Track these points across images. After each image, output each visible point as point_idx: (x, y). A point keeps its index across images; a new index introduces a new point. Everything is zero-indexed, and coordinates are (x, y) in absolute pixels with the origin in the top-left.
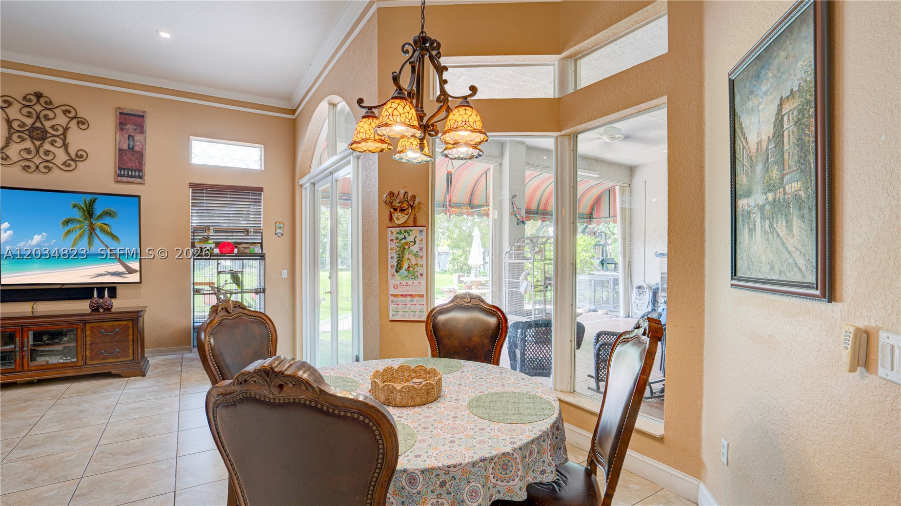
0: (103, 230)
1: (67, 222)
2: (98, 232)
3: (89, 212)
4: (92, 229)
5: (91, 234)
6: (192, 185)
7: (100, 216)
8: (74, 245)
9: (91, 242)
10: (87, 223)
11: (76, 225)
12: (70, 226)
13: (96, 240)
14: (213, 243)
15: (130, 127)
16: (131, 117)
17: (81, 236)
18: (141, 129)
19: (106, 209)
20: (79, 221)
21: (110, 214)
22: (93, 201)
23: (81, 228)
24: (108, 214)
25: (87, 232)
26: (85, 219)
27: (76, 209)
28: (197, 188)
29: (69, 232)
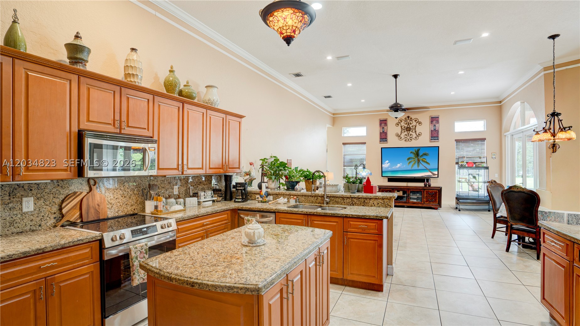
0: (423, 161)
1: (409, 159)
2: (421, 162)
3: (417, 154)
4: (419, 161)
5: (418, 163)
6: (456, 140)
7: (422, 156)
8: (412, 167)
9: (418, 165)
10: (416, 159)
11: (412, 160)
12: (410, 160)
13: (420, 165)
14: (466, 162)
15: (434, 122)
16: (435, 118)
17: (414, 164)
18: (438, 122)
19: (424, 152)
20: (413, 158)
21: (426, 155)
22: (419, 150)
23: (414, 161)
24: (425, 154)
25: (417, 162)
26: (416, 157)
27: (412, 154)
28: (457, 141)
29: (410, 162)
